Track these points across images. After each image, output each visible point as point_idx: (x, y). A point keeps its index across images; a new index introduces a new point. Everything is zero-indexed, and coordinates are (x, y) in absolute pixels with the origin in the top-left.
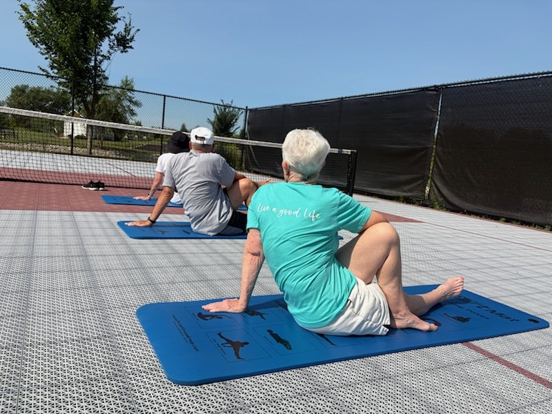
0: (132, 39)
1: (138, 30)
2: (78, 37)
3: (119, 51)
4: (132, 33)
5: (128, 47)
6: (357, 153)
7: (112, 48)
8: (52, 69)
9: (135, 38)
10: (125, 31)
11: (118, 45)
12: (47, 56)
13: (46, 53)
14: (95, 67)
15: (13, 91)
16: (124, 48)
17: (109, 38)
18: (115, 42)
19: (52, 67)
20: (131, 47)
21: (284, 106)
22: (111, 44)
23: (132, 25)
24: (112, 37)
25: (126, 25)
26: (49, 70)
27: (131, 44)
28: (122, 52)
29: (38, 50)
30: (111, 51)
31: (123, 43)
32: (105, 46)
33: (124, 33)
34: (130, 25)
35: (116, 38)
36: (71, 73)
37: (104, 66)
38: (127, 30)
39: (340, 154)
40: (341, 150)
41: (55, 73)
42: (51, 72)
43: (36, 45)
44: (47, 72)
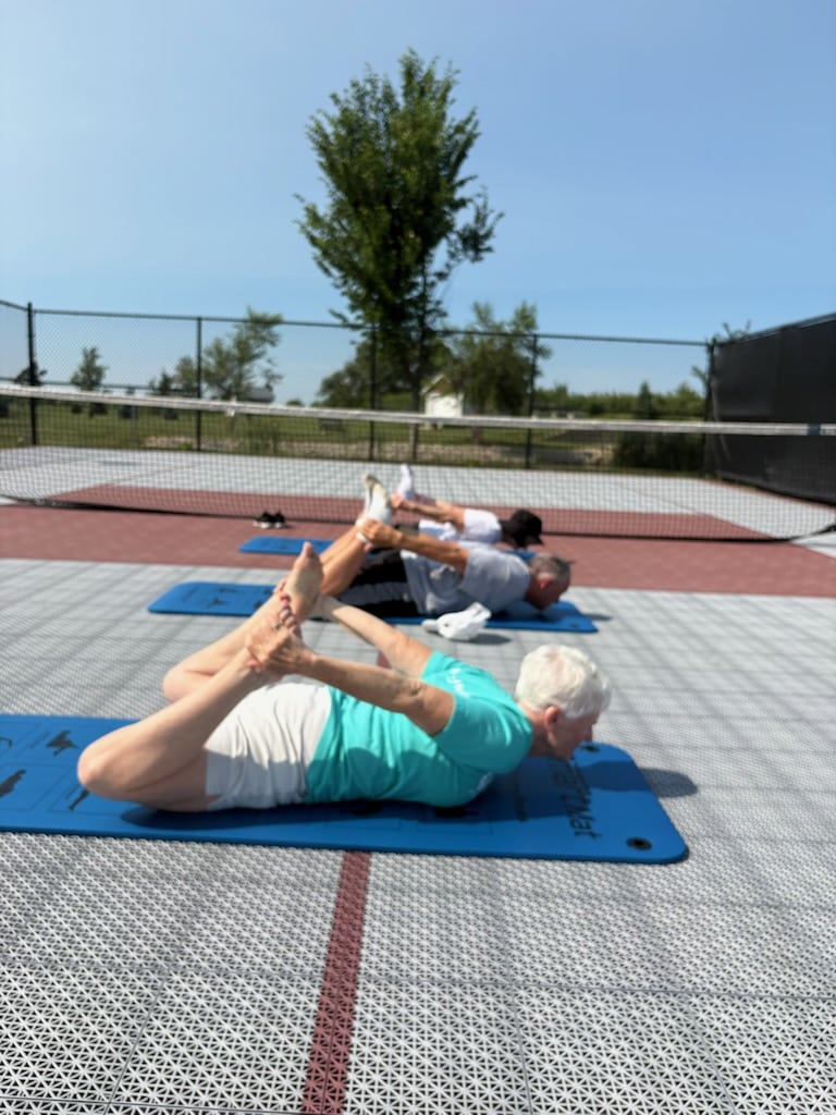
0: (488, 235)
1: (501, 215)
2: (386, 248)
3: (468, 261)
4: (489, 221)
5: (483, 251)
7: (452, 255)
8: (352, 311)
9: (496, 231)
10: (476, 222)
11: (465, 250)
12: (344, 289)
13: (343, 285)
14: (423, 298)
16: (477, 254)
17: (447, 238)
18: (459, 246)
19: (353, 308)
20: (489, 249)
22: (452, 249)
23: (489, 208)
24: (453, 237)
25: (478, 210)
26: (346, 313)
27: (488, 243)
28: (473, 261)
29: (331, 280)
30: (452, 262)
31: (474, 242)
32: (440, 255)
33: (473, 226)
34: (485, 208)
35: (460, 237)
36: (378, 315)
37: (438, 292)
38: (480, 218)
39: (814, 437)
40: (815, 427)
41: (359, 317)
42: (352, 317)
43: (326, 271)
44: (344, 319)
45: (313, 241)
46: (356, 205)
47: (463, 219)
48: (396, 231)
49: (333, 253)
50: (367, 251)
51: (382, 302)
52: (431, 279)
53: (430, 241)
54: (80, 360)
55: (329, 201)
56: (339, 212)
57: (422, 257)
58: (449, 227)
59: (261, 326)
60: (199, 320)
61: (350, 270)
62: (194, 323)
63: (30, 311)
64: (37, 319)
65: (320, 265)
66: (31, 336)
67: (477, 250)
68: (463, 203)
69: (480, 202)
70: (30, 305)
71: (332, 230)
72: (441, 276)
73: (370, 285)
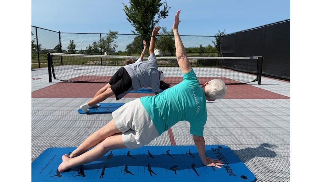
0: (167, 12)
1: (170, 7)
2: (144, 16)
3: (163, 18)
4: (167, 10)
5: (166, 16)
6: (263, 57)
7: (159, 17)
8: (136, 31)
9: (169, 11)
10: (164, 9)
11: (162, 16)
12: (134, 26)
13: (134, 25)
15: (135, 39)
16: (165, 17)
17: (158, 13)
18: (160, 15)
20: (167, 15)
21: (237, 33)
22: (159, 16)
23: (167, 6)
24: (159, 13)
25: (165, 6)
26: (135, 31)
27: (167, 14)
28: (164, 18)
29: (131, 24)
30: (159, 19)
31: (164, 14)
32: (156, 17)
33: (164, 10)
34: (166, 6)
35: (161, 13)
36: (142, 32)
38: (165, 8)
39: (251, 59)
40: (252, 57)
41: (138, 32)
42: (136, 32)
43: (130, 21)
44: (134, 33)
45: (127, 14)
46: (136, 6)
47: (161, 8)
48: (146, 12)
49: (131, 18)
50: (140, 17)
51: (143, 28)
52: (154, 23)
53: (154, 14)
54: (69, 43)
55: (130, 5)
56: (132, 8)
57: (152, 18)
58: (158, 10)
59: (113, 35)
60: (101, 34)
61: (135, 21)
62: (100, 34)
63: (59, 32)
64: (61, 34)
65: (128, 20)
66: (60, 39)
67: (165, 16)
68: (161, 5)
69: (165, 4)
70: (59, 31)
71: (131, 12)
72: (157, 22)
73: (140, 25)
